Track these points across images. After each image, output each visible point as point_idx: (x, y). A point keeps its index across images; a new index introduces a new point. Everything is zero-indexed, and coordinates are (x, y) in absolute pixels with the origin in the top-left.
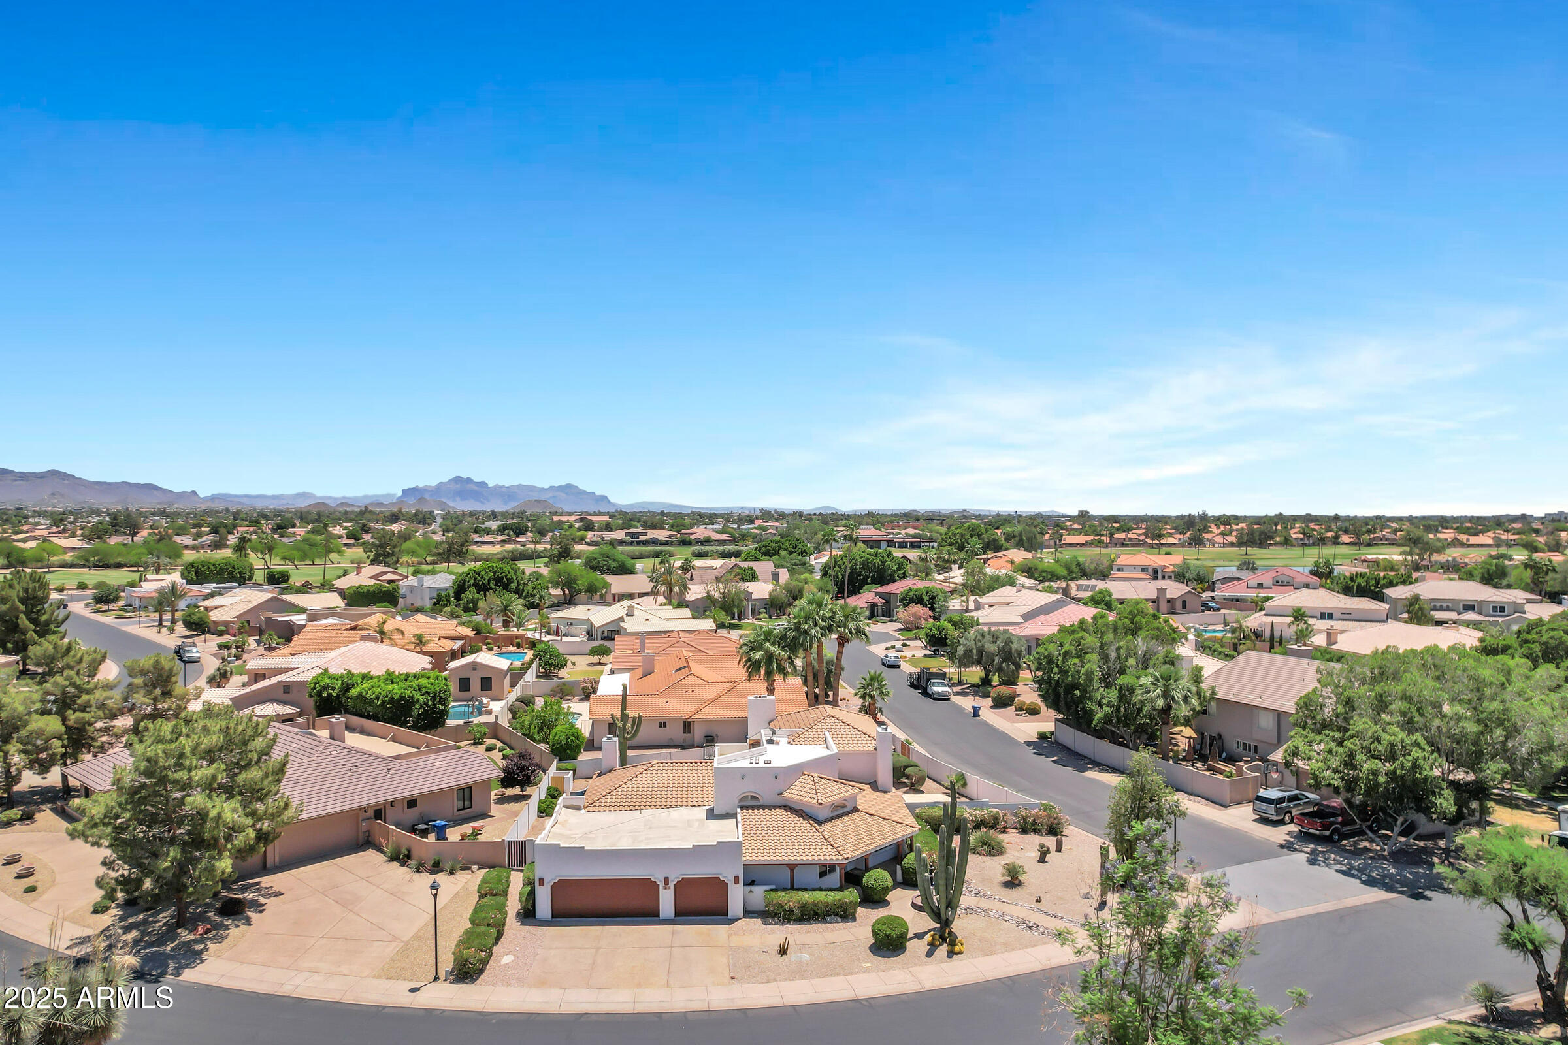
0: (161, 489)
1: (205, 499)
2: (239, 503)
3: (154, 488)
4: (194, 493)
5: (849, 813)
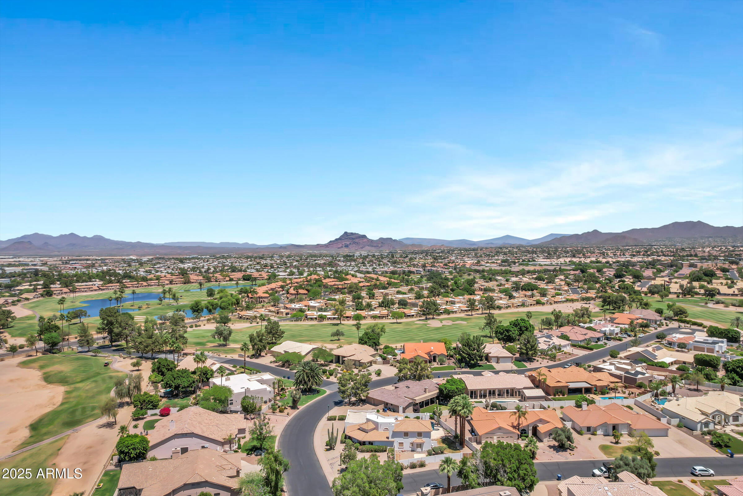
5: (365, 432)
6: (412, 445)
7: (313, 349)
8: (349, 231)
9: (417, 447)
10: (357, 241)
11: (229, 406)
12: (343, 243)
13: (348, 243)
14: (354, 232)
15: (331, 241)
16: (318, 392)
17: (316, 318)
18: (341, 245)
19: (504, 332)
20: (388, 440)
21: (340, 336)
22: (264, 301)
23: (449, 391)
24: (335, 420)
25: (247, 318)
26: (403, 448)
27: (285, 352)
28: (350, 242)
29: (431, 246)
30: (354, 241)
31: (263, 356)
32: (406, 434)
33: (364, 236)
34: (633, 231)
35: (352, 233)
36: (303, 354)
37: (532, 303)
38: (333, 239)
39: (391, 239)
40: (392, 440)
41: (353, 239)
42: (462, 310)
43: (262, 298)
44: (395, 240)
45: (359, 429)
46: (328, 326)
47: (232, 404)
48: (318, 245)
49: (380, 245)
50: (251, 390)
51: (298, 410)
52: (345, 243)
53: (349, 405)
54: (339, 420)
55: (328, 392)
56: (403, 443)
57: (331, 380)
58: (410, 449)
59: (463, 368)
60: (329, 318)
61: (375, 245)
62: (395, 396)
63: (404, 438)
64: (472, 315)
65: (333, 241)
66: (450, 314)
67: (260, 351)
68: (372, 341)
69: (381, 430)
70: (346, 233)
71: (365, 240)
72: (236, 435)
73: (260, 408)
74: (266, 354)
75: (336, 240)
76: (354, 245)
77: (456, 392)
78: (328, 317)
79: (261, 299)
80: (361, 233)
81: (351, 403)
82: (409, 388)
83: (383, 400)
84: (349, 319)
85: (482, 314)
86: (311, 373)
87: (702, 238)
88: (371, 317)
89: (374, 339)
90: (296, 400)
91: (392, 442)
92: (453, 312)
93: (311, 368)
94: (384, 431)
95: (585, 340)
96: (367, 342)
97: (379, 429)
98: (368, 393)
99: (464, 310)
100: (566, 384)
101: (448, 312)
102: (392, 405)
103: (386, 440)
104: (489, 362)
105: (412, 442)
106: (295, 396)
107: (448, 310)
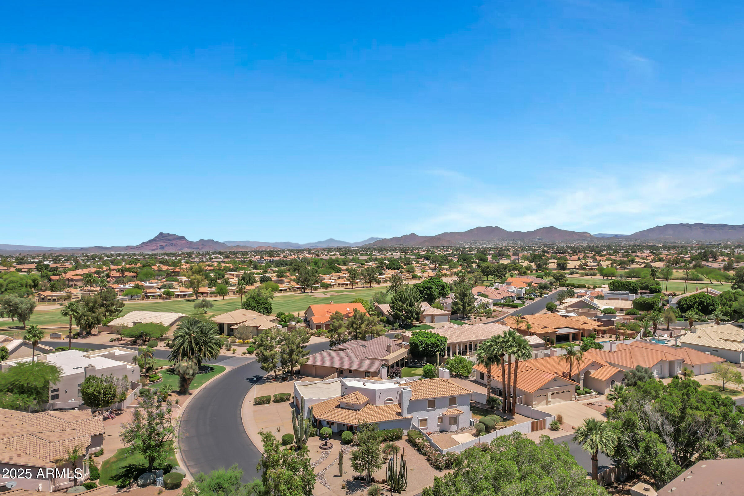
5: (353, 410)
6: (442, 422)
7: (180, 319)
8: (165, 232)
9: (451, 424)
10: (174, 242)
11: (51, 401)
12: (158, 245)
13: (164, 244)
14: (170, 233)
15: (143, 243)
16: (212, 369)
17: (160, 296)
18: (156, 247)
19: (424, 290)
20: (401, 418)
21: (207, 307)
22: (75, 285)
23: (428, 345)
24: (268, 402)
25: (55, 300)
26: (426, 429)
27: (135, 323)
28: (166, 244)
29: (257, 248)
30: (171, 242)
31: (95, 335)
32: (431, 404)
33: (183, 238)
35: (168, 234)
36: (166, 324)
37: (409, 278)
38: (146, 240)
39: (213, 240)
40: (409, 416)
41: (170, 240)
42: (339, 284)
43: (72, 280)
44: (217, 242)
45: (338, 407)
46: (180, 303)
47: (56, 397)
48: (127, 246)
49: (200, 247)
50: (96, 369)
51: (191, 397)
52: (161, 244)
53: (276, 381)
54: (275, 401)
55: (228, 369)
56: (426, 420)
57: (223, 354)
58: (438, 429)
59: (396, 329)
60: (178, 295)
61: (195, 247)
62: (352, 358)
63: (428, 411)
64: (353, 288)
65: (147, 243)
66: (328, 288)
67: (90, 327)
68: (263, 306)
69: (380, 403)
70: (161, 234)
71: (183, 242)
72: (87, 449)
73: (124, 395)
74: (100, 332)
75: (150, 241)
76: (171, 247)
77: (438, 346)
78: (176, 293)
79: (71, 283)
80: (179, 234)
81: (279, 379)
82: (366, 347)
83: (335, 365)
84: (206, 295)
85: (363, 287)
86: (202, 337)
87: (499, 241)
88: (234, 293)
89: (266, 303)
90: (188, 379)
91: (410, 420)
92: (331, 286)
93: (202, 329)
94: (385, 404)
95: (504, 298)
96: (255, 307)
97: (377, 402)
98: (308, 359)
99: (343, 284)
100: (554, 330)
101: (327, 286)
102: (351, 371)
103: (399, 418)
104: (422, 323)
105: (441, 416)
106: (186, 370)
107: (326, 284)
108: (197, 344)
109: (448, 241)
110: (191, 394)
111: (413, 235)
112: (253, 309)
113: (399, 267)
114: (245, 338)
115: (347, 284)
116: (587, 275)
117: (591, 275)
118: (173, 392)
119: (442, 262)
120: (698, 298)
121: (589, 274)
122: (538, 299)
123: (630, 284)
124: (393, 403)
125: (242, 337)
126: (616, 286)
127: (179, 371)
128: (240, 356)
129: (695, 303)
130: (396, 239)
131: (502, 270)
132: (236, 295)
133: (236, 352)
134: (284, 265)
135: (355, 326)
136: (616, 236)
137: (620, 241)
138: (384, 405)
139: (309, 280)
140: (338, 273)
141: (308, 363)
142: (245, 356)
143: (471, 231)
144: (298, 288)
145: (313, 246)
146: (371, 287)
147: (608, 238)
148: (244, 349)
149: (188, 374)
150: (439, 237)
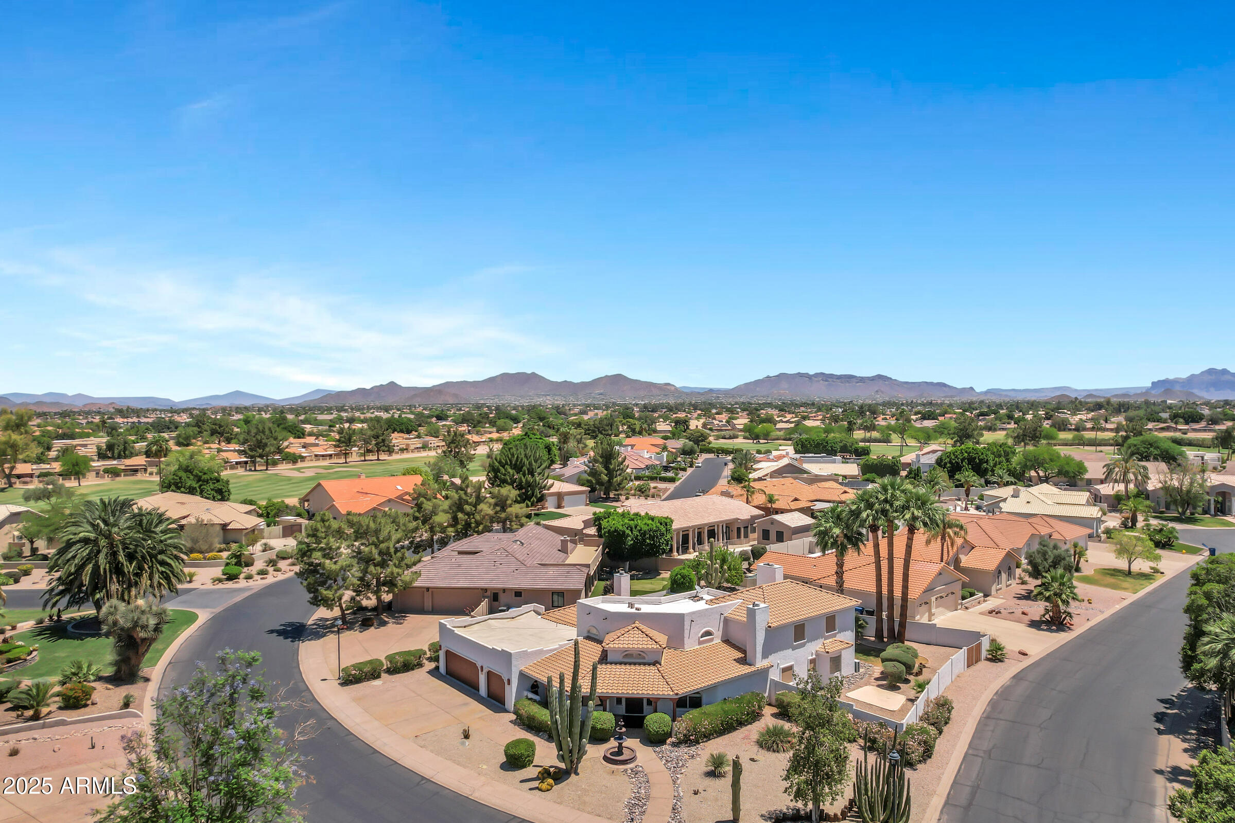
0: (949, 386)
1: (981, 393)
2: (1006, 396)
3: (944, 385)
4: (972, 388)
5: (644, 664)
6: (814, 669)
7: (12, 517)
9: (832, 672)
20: (753, 669)
24: (374, 675)
32: (800, 633)
34: (448, 384)
40: (763, 664)
42: (316, 456)
53: (348, 629)
54: (392, 672)
55: (203, 616)
62: (513, 567)
63: (794, 648)
64: (346, 463)
66: (301, 461)
69: (693, 643)
82: (522, 544)
84: (28, 480)
85: (365, 460)
86: (144, 540)
87: (539, 396)
88: (97, 474)
89: (218, 481)
90: (144, 640)
91: (765, 672)
92: (303, 458)
93: (141, 520)
94: (700, 643)
95: (647, 467)
96: (195, 488)
97: (686, 640)
98: (418, 574)
99: (323, 456)
100: (810, 504)
101: (294, 459)
102: (518, 594)
103: (745, 670)
104: (543, 508)
105: (814, 656)
106: (139, 618)
107: (294, 454)
108: (131, 557)
109: (455, 395)
110: (147, 680)
111: (392, 384)
112: (191, 491)
113: (410, 428)
114: (204, 547)
115: (331, 456)
116: (724, 438)
117: (730, 438)
118: (99, 679)
119: (479, 422)
120: (966, 452)
121: (727, 436)
122: (690, 470)
123: (827, 443)
124: (712, 640)
125: (197, 547)
126: (806, 447)
127: (115, 623)
128: (210, 586)
129: (963, 460)
130: (361, 392)
131: (607, 428)
132: (104, 477)
133: (194, 578)
134: (173, 428)
135: (467, 508)
136: (711, 390)
137: (718, 397)
138: (698, 647)
139: (266, 445)
140: (299, 437)
141: (416, 584)
142: (220, 586)
143: (491, 380)
144: (237, 463)
145: (202, 405)
146: (378, 459)
147: (702, 394)
148: (217, 572)
149: (144, 627)
150: (438, 388)
